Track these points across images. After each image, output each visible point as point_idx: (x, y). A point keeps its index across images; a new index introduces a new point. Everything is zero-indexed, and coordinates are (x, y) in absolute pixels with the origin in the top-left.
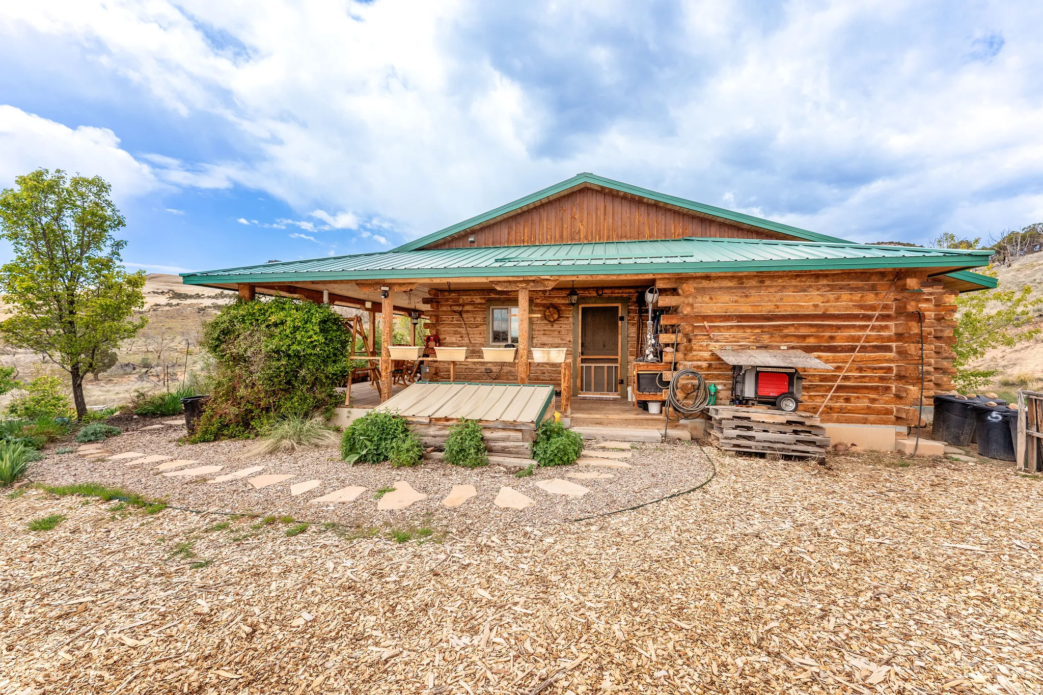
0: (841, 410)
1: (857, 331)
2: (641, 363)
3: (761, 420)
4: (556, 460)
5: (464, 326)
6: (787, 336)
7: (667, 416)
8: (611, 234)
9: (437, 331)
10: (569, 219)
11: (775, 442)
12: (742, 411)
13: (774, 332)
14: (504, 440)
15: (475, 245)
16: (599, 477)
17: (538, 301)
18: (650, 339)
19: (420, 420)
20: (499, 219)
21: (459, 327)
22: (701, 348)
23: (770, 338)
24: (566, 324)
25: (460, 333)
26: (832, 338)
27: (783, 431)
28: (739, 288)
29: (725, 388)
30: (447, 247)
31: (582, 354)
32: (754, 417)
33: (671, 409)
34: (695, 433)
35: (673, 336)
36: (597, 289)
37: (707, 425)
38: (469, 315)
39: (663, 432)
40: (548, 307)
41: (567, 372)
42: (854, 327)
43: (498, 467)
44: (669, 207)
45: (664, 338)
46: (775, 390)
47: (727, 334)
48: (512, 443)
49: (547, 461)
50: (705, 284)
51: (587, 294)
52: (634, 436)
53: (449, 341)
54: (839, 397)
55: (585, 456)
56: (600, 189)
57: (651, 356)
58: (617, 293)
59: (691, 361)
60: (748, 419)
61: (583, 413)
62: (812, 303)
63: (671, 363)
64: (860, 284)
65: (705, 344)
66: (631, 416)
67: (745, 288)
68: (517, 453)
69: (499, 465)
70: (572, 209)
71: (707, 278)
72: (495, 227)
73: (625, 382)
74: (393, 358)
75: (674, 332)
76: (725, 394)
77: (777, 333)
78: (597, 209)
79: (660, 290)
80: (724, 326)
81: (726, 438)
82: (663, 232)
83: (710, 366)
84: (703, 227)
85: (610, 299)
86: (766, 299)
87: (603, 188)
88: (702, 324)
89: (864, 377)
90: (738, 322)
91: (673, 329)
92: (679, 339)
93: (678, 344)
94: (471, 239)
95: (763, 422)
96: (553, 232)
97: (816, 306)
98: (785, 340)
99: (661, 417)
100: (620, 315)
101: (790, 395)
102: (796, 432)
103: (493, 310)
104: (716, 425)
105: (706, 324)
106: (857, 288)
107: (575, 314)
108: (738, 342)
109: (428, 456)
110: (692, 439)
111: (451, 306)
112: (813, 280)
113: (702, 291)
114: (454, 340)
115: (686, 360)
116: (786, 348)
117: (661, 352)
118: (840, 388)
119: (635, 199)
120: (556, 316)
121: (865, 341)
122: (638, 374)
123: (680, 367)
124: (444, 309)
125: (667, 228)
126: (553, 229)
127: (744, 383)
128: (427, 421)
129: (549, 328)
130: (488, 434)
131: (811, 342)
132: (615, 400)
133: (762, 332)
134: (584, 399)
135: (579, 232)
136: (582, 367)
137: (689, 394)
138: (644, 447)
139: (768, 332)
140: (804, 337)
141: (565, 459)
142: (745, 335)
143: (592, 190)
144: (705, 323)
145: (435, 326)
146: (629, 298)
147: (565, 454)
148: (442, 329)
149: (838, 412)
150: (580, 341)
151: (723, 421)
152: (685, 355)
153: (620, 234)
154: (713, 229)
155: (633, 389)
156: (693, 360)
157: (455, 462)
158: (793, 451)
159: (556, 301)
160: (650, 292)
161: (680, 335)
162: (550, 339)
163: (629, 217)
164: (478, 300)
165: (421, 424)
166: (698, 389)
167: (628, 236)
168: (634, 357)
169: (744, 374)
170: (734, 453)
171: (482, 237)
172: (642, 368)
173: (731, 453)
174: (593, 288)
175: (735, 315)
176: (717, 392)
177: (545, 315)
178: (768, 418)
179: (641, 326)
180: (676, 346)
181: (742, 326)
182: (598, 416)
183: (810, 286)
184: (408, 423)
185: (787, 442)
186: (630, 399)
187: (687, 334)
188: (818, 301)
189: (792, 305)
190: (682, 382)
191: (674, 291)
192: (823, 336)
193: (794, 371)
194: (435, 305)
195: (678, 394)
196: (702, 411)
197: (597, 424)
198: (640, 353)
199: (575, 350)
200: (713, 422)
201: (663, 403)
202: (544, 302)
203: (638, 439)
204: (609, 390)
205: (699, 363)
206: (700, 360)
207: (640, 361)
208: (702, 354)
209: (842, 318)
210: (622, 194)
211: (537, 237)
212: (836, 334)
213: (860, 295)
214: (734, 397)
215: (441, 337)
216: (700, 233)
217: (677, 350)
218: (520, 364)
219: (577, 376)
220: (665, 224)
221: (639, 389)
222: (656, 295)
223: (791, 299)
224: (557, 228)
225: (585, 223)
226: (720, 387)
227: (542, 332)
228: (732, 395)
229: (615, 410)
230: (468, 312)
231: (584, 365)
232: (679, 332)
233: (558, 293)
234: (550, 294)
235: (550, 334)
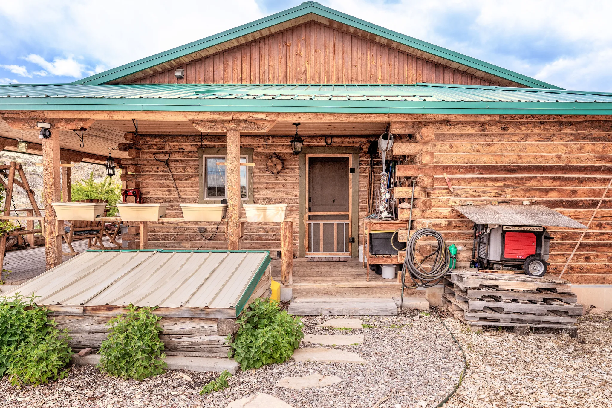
0: (581, 270)
1: (599, 185)
2: (374, 221)
3: (510, 288)
4: (264, 359)
5: (171, 178)
6: (530, 190)
7: (403, 283)
8: (340, 75)
9: (138, 184)
10: (294, 57)
11: (525, 314)
12: (489, 278)
13: (517, 185)
14: (192, 334)
15: (184, 81)
16: (321, 384)
17: (260, 150)
18: (384, 193)
19: (69, 310)
20: (211, 51)
21: (166, 179)
22: (440, 204)
23: (513, 192)
24: (291, 177)
25: (167, 186)
26: (574, 192)
27: (533, 299)
28: (482, 135)
29: (465, 248)
30: (148, 82)
31: (310, 210)
32: (503, 285)
33: (408, 274)
34: (433, 300)
35: (410, 190)
36: (325, 137)
37: (447, 291)
38: (178, 165)
39: (399, 302)
40: (270, 156)
41: (287, 234)
42: (595, 180)
43: (181, 374)
44: (402, 48)
45: (400, 192)
46: (522, 252)
47: (467, 188)
48: (204, 338)
49: (251, 361)
50: (445, 129)
51: (314, 142)
52: (366, 310)
53: (154, 196)
54: (579, 255)
55: (305, 345)
56: (328, 23)
57: (385, 213)
58: (348, 142)
59: (429, 218)
60: (496, 287)
61: (307, 281)
62: (554, 154)
63: (406, 221)
64: (602, 133)
65: (444, 199)
66: (362, 283)
67: (487, 135)
68: (211, 351)
69: (183, 371)
70: (297, 45)
71: (447, 122)
72: (207, 62)
73: (356, 240)
74: (59, 218)
75: (411, 185)
76: (465, 256)
77: (520, 187)
78: (325, 47)
79: (394, 135)
80: (465, 179)
81: (471, 311)
82: (396, 76)
83: (450, 223)
84: (437, 73)
85: (339, 149)
86: (509, 148)
87: (331, 21)
88: (441, 176)
89: (603, 234)
90: (480, 173)
91: (410, 182)
92: (416, 194)
93: (415, 199)
94: (178, 73)
95: (512, 290)
96: (276, 70)
97: (559, 157)
98: (528, 194)
99: (397, 283)
100: (350, 167)
101: (537, 257)
102: (546, 301)
103: (206, 159)
104: (458, 293)
105: (446, 176)
106: (599, 138)
107: (302, 166)
108: (479, 196)
109: (81, 361)
110: (431, 308)
111: (155, 154)
112: (557, 128)
113: (441, 137)
114: (159, 194)
115: (423, 217)
116: (528, 203)
117: (396, 209)
118: (583, 246)
119: (366, 37)
120: (279, 167)
121: (606, 196)
122: (370, 234)
123: (418, 226)
124: (147, 157)
125: (401, 72)
126: (276, 67)
127: (489, 244)
128: (80, 311)
129: (273, 180)
130: (168, 327)
131: (554, 196)
132: (345, 260)
133: (505, 185)
134: (312, 260)
135: (305, 72)
136: (310, 225)
137: (427, 257)
138: (378, 323)
139: (510, 185)
140: (547, 191)
141: (277, 356)
142: (487, 189)
143: (320, 24)
144: (445, 174)
145: (136, 178)
146: (360, 149)
147: (277, 349)
148: (144, 181)
149: (579, 272)
150: (307, 196)
151: (469, 291)
152: (423, 211)
153: (350, 76)
154: (447, 76)
155: (365, 249)
156: (432, 218)
157: (116, 372)
158: (544, 322)
159: (279, 150)
160: (383, 138)
161: (417, 188)
162: (274, 194)
163: (361, 58)
164: (188, 146)
165: (70, 315)
166: (438, 250)
167: (359, 79)
168: (366, 213)
169: (489, 234)
170: (480, 328)
171: (191, 73)
172: (375, 227)
173: (477, 328)
174: (322, 136)
175: (477, 166)
176: (457, 253)
177: (267, 165)
178: (517, 286)
179: (373, 179)
180: (412, 201)
181: (483, 178)
182: (325, 285)
183: (554, 135)
184: (49, 315)
185: (537, 313)
186: (361, 260)
187: (425, 188)
188: (561, 151)
189: (536, 156)
190: (421, 243)
191: (410, 137)
192: (566, 190)
193: (541, 229)
194: (134, 152)
195: (415, 256)
196: (442, 277)
197: (323, 294)
198: (372, 210)
199: (302, 205)
200: (455, 290)
201: (399, 267)
202: (267, 151)
203: (371, 313)
204: (340, 250)
205: (438, 221)
206: (439, 218)
207: (373, 218)
208: (441, 210)
209: (584, 171)
210: (352, 31)
211: (258, 75)
212: (578, 188)
213: (602, 146)
214: (475, 259)
215: (144, 191)
216: (433, 78)
217: (414, 207)
218: (230, 224)
219: (304, 235)
220: (398, 68)
221: (371, 251)
222: (390, 141)
223: (534, 149)
224: (281, 67)
225: (311, 61)
226: (460, 248)
227: (265, 185)
228: (473, 256)
229: (345, 274)
230: (176, 161)
231: (312, 222)
232: (417, 185)
233: (282, 141)
234: (273, 142)
235: (274, 188)
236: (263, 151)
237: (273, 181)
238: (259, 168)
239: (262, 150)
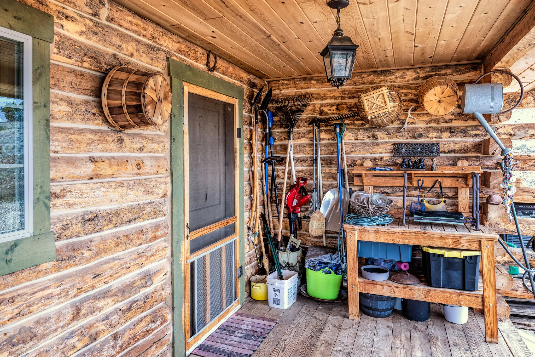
51: (191, 58)
58: (230, 75)
100: (237, 125)
231: (197, 256)
233: (134, 27)
234: (112, 20)
235: (112, 176)
236: (82, 39)
237: (111, 150)
238: (70, 103)
239: (82, 33)
